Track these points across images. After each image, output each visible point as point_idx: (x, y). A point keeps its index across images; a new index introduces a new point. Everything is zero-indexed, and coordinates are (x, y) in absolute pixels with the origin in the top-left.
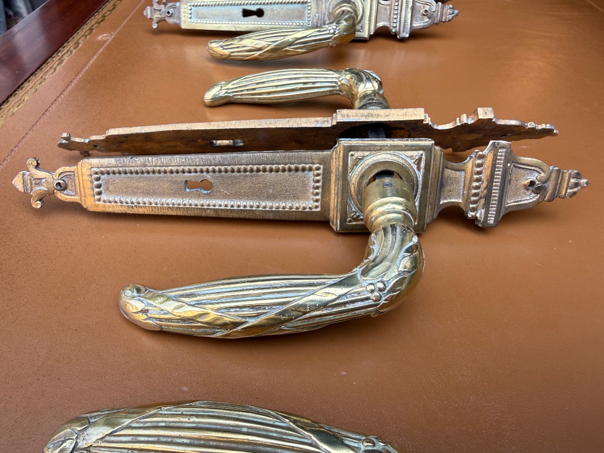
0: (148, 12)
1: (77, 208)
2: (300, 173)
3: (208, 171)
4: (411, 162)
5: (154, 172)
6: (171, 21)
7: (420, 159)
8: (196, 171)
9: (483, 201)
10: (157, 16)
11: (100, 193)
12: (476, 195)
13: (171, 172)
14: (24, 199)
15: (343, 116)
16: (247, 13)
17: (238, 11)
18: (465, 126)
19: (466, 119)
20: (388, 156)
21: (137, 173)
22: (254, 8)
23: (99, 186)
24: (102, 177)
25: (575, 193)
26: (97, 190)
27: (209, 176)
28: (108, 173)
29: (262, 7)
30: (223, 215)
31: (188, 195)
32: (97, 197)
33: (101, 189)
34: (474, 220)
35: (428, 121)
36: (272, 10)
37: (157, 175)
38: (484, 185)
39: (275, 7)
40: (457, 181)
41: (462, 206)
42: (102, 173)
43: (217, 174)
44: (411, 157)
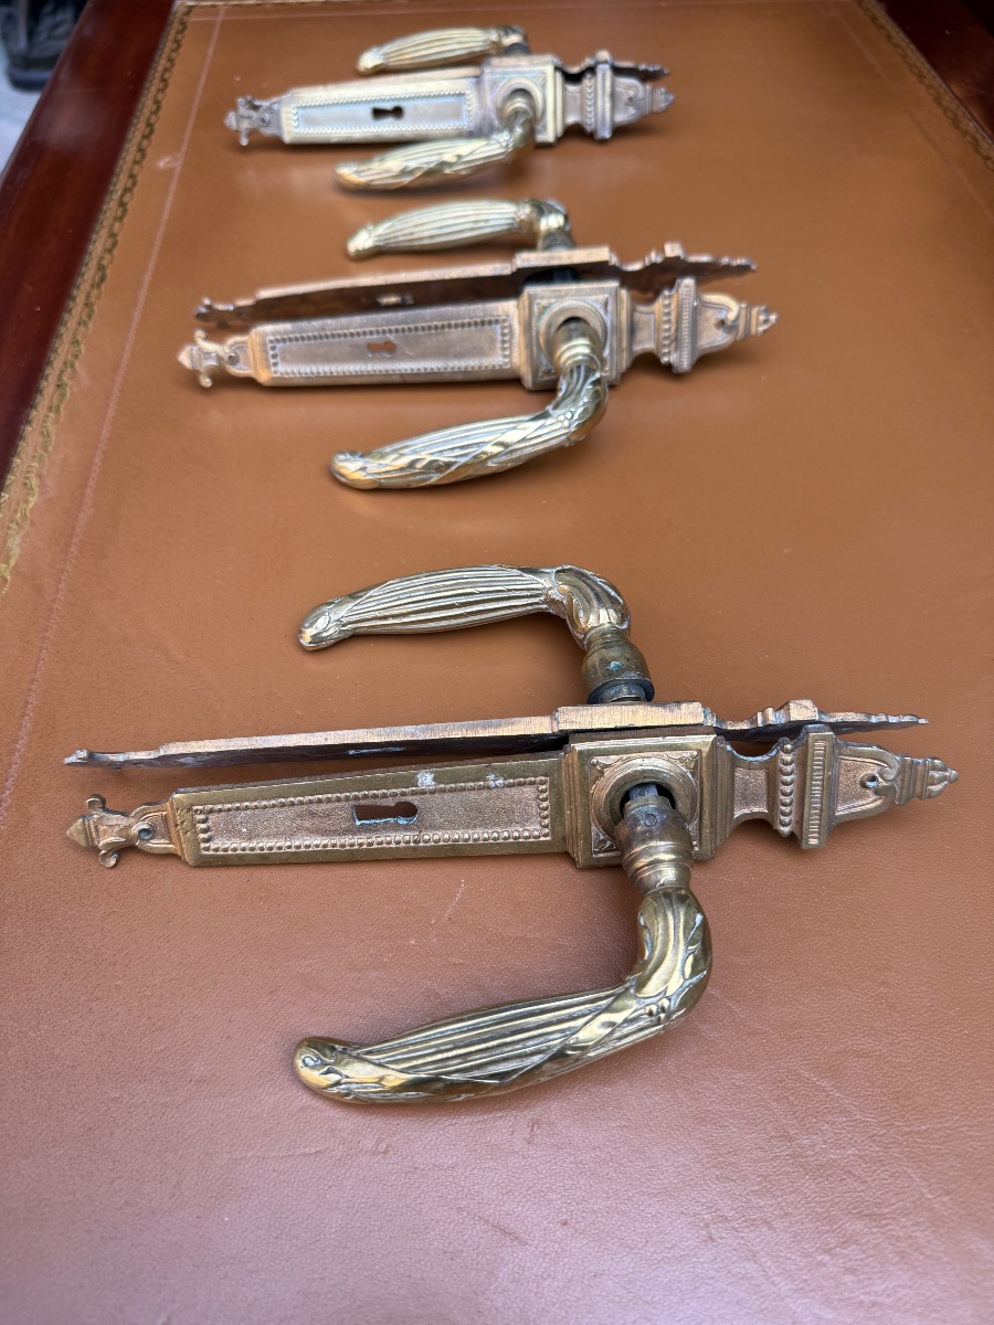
0: (231, 120)
1: (250, 383)
2: (487, 327)
3: (390, 331)
4: (598, 306)
5: (333, 336)
6: (268, 132)
7: (606, 304)
8: (378, 332)
9: (674, 345)
10: (245, 125)
11: (275, 364)
12: (665, 338)
13: (352, 335)
14: (192, 377)
15: (523, 260)
16: (379, 113)
17: (366, 111)
18: (654, 266)
19: (654, 257)
20: (574, 302)
21: (315, 338)
22: (389, 106)
23: (274, 356)
24: (278, 346)
25: (765, 331)
26: (272, 361)
27: (392, 337)
28: (284, 340)
29: (401, 104)
30: (409, 380)
31: (371, 360)
32: (273, 369)
33: (278, 359)
34: (669, 367)
35: (614, 260)
36: (416, 108)
37: (337, 339)
38: (673, 328)
39: (420, 103)
40: (647, 323)
41: (655, 352)
42: (278, 341)
43: (401, 334)
44: (596, 301)
